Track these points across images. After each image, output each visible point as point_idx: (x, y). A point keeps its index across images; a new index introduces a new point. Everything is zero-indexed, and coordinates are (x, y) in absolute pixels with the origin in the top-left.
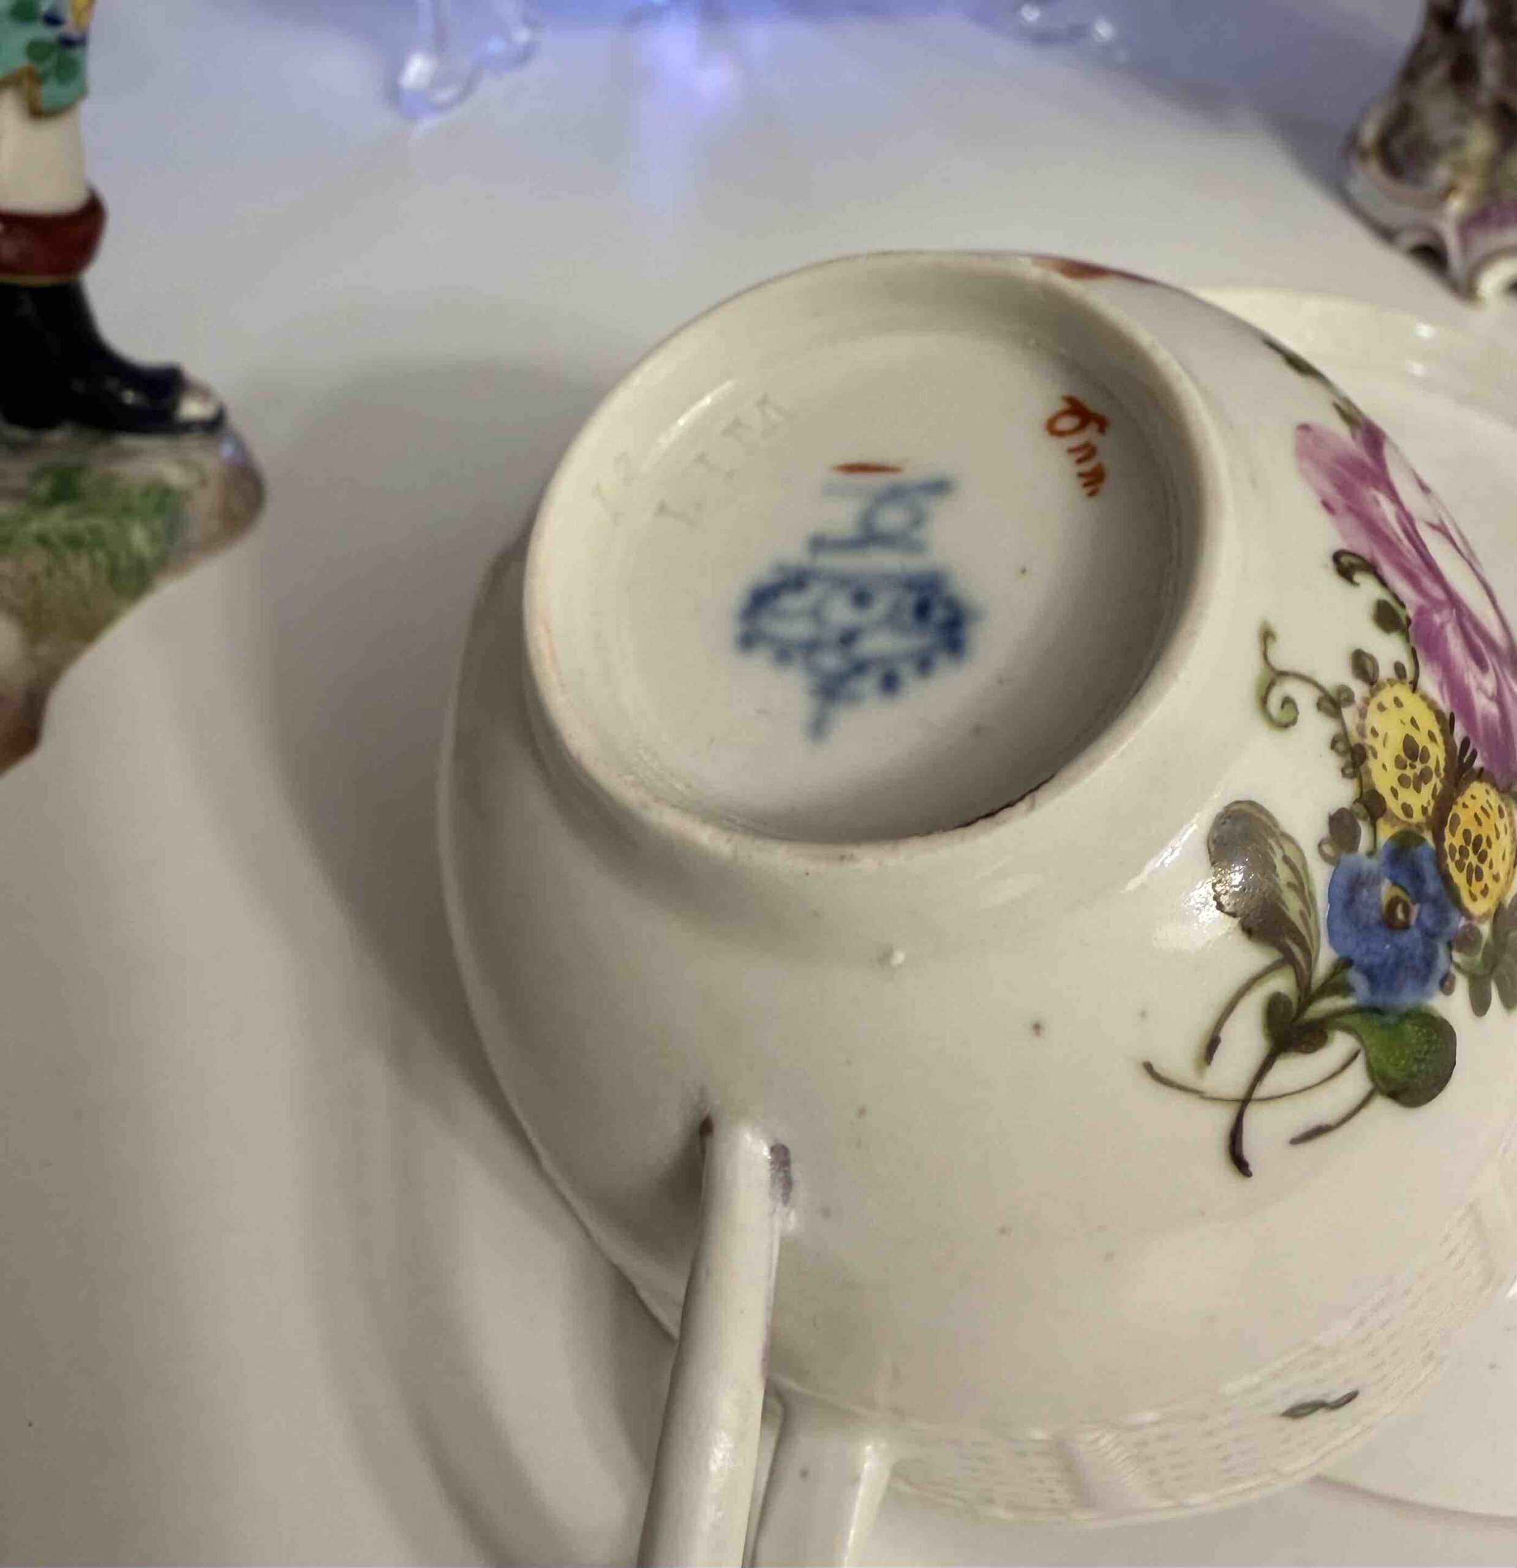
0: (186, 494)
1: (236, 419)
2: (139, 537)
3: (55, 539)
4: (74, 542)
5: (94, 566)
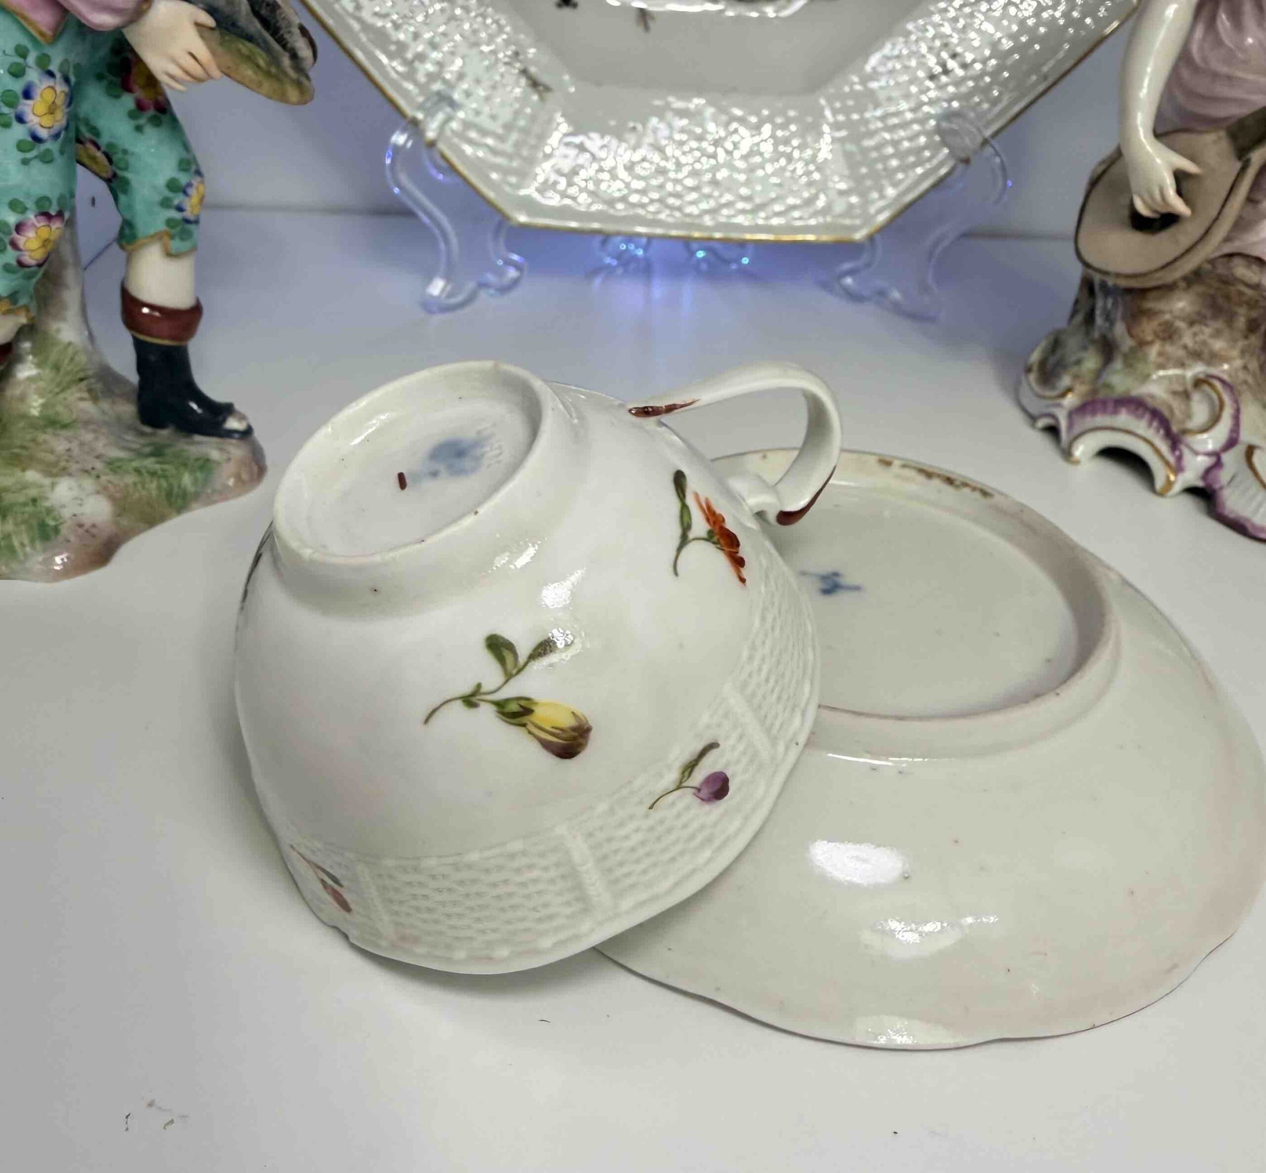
0: (219, 463)
1: (257, 434)
2: (187, 479)
3: (144, 471)
4: (153, 474)
5: (159, 487)
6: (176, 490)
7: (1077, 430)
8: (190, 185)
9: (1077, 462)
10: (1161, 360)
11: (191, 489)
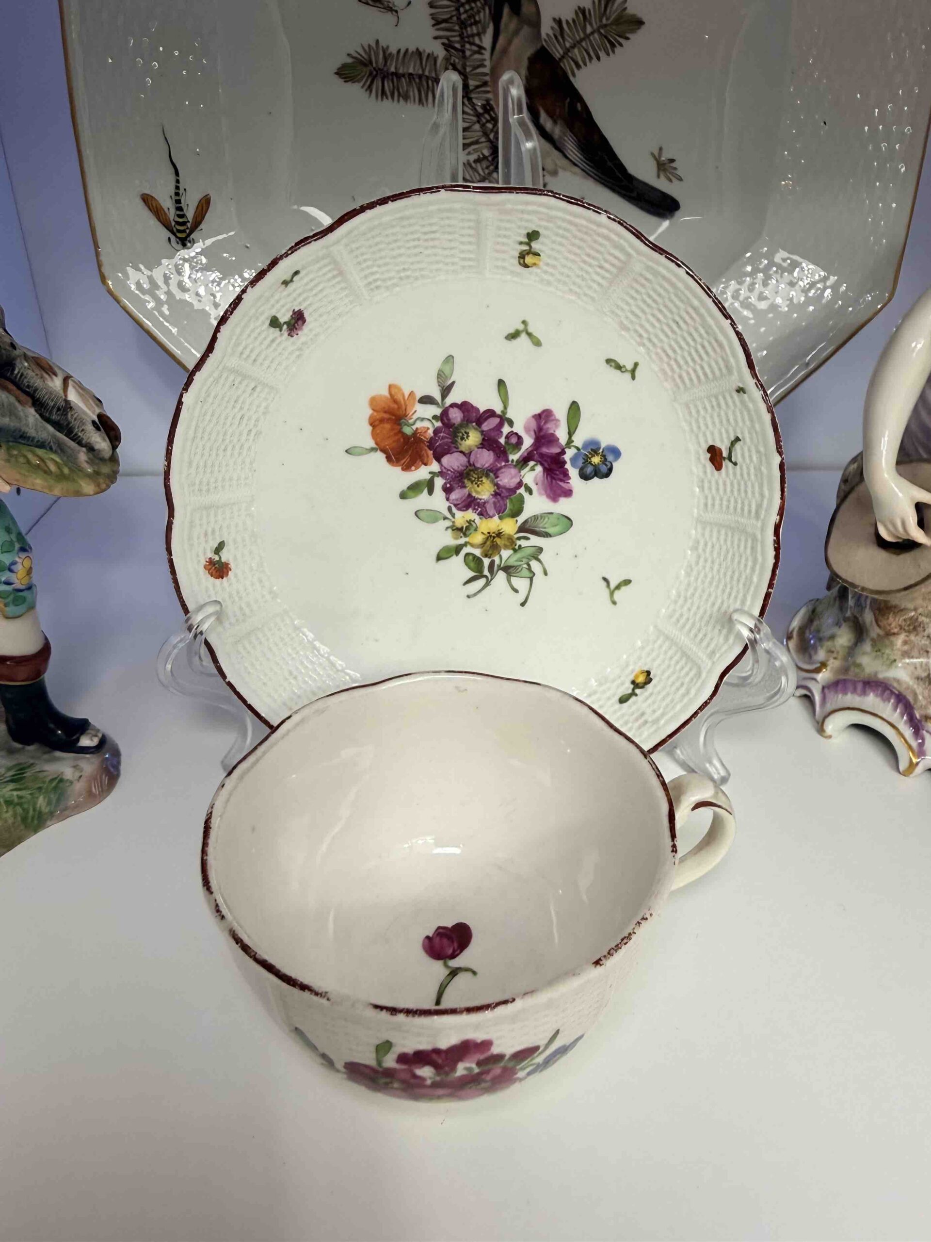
0: (70, 783)
2: (41, 802)
4: (10, 802)
5: (15, 815)
6: (31, 812)
7: (829, 707)
8: (14, 563)
9: (830, 737)
10: (906, 648)
11: (45, 809)
